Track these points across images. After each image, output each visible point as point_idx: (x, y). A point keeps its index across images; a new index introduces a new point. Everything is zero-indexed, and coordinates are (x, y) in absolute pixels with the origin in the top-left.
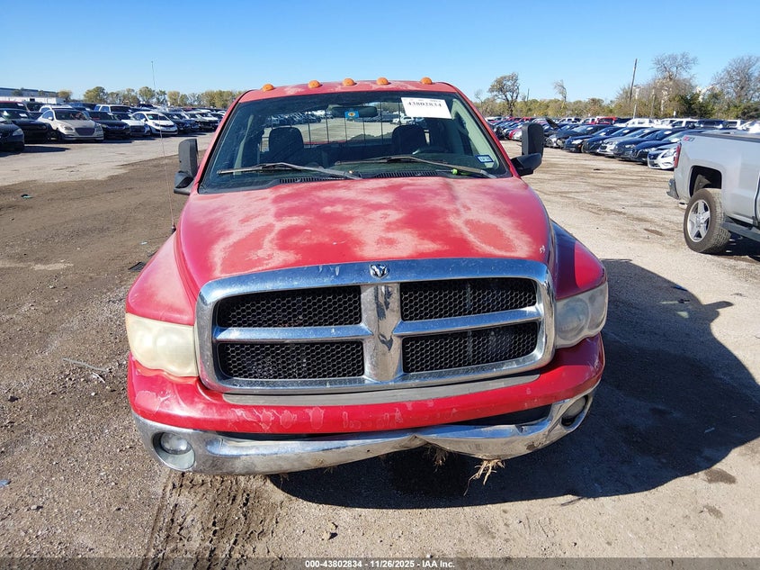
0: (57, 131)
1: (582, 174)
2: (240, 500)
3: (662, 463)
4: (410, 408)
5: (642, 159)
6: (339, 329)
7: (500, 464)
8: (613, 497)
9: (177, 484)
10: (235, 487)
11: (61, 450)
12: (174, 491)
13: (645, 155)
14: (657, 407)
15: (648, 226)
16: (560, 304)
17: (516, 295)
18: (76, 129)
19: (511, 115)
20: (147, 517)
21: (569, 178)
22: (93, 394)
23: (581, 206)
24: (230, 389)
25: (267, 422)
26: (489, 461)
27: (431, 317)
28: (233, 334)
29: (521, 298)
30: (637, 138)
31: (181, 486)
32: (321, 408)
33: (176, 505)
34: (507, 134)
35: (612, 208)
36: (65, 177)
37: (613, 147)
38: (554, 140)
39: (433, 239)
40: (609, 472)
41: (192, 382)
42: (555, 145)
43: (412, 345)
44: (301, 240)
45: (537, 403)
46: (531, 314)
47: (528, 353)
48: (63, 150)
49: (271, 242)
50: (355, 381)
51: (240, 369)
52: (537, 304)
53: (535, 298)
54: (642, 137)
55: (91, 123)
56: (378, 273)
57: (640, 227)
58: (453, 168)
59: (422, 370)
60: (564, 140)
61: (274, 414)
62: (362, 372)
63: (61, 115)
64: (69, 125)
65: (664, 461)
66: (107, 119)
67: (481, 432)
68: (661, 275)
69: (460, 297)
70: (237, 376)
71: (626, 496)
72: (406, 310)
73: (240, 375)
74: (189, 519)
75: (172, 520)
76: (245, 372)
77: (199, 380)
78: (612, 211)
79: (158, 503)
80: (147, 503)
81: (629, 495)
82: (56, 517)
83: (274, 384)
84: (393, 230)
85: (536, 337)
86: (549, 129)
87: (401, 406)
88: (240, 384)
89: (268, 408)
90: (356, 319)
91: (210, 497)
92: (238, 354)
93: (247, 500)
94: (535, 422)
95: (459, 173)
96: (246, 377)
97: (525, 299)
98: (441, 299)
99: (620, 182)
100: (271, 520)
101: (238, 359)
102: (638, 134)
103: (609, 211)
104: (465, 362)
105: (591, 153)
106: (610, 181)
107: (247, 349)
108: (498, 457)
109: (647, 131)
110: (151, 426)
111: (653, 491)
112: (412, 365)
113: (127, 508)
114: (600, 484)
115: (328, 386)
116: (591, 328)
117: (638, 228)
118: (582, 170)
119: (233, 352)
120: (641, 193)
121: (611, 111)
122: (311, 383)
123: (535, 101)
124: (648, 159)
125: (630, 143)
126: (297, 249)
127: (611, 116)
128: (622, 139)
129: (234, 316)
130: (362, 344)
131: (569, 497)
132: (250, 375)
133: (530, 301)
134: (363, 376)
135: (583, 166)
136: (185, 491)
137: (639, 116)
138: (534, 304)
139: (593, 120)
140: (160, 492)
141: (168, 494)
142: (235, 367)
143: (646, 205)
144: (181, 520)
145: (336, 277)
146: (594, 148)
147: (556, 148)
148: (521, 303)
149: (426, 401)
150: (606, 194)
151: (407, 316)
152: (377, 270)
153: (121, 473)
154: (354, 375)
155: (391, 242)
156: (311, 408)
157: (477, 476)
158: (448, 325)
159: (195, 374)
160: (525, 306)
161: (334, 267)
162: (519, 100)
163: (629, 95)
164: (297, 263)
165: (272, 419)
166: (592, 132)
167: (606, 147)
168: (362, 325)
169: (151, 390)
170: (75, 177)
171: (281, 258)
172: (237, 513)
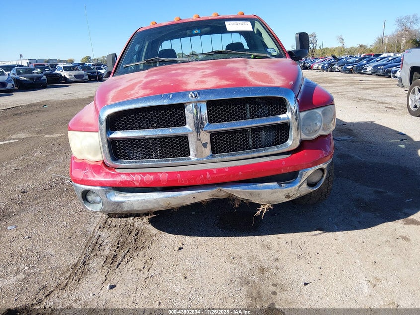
0: (64, 77)
1: (352, 83)
2: (134, 233)
3: (377, 216)
4: (215, 172)
5: (387, 74)
6: (174, 129)
7: (270, 206)
8: (344, 232)
9: (102, 227)
10: (132, 228)
11: (44, 213)
12: (100, 230)
13: (389, 71)
14: (378, 189)
15: (387, 105)
16: (303, 114)
17: (275, 108)
18: (74, 76)
19: (313, 57)
20: (84, 241)
21: (343, 85)
22: (65, 189)
23: (349, 98)
24: (119, 165)
25: (137, 181)
26: (265, 205)
27: (225, 121)
28: (118, 135)
29: (277, 109)
30: (385, 62)
31: (104, 228)
32: (166, 173)
33: (100, 236)
34: (309, 66)
35: (367, 98)
36: (67, 97)
37: (370, 68)
38: (336, 67)
39: (227, 79)
40: (343, 220)
41: (100, 164)
42: (337, 70)
43: (216, 138)
44: (155, 85)
45: (289, 169)
46: (284, 119)
47: (284, 142)
48: (68, 86)
49: (139, 87)
50: (185, 159)
51: (124, 155)
52: (287, 113)
53: (286, 109)
54: (388, 62)
55: (82, 72)
56: (194, 96)
57: (381, 106)
58: (251, 55)
59: (222, 152)
60: (342, 67)
61: (141, 176)
62: (189, 154)
63: (66, 69)
64: (71, 74)
65: (378, 215)
66: (90, 70)
67: (257, 186)
68: (391, 128)
69: (241, 109)
70: (122, 159)
71: (352, 231)
72: (211, 117)
73: (124, 158)
74: (105, 242)
75: (97, 243)
76: (127, 156)
77: (104, 162)
78: (367, 100)
79: (91, 235)
80: (85, 235)
81: (354, 231)
82: (37, 241)
83: (142, 162)
84: (205, 77)
85: (288, 133)
86: (334, 61)
87: (211, 171)
88: (124, 163)
89: (138, 174)
90: (183, 123)
91: (118, 232)
92: (122, 146)
93: (137, 233)
94: (290, 181)
95: (255, 57)
96: (127, 159)
97: (280, 110)
98: (230, 110)
99: (373, 86)
100: (149, 242)
101: (122, 149)
102: (385, 60)
103: (365, 100)
104: (247, 147)
105: (359, 73)
106: (368, 86)
107: (126, 143)
108: (269, 202)
109: (390, 58)
110: (80, 187)
111: (369, 229)
112: (217, 150)
113: (74, 237)
114: (337, 226)
115: (170, 162)
116: (323, 130)
117: (381, 107)
118: (352, 81)
119: (119, 145)
120: (385, 90)
121: (371, 51)
122: (162, 161)
123: (327, 49)
124: (391, 74)
125: (381, 65)
126: (151, 88)
127: (371, 53)
128: (376, 64)
129: (118, 125)
130: (187, 137)
131: (318, 232)
132: (129, 157)
133: (283, 111)
134: (190, 157)
135: (353, 80)
136: (105, 230)
137: (388, 52)
138: (285, 113)
139: (360, 56)
140: (93, 230)
141: (96, 231)
142: (121, 153)
143: (388, 96)
144: (101, 242)
145: (171, 99)
146: (360, 70)
147: (338, 71)
148: (277, 112)
149: (224, 168)
150: (364, 92)
151: (211, 121)
152: (193, 94)
153: (74, 222)
154: (185, 156)
155: (203, 82)
156: (161, 173)
157: (258, 213)
158: (235, 125)
159: (101, 159)
160: (280, 114)
161: (170, 94)
162: (317, 48)
163: (381, 41)
164: (151, 94)
165: (140, 179)
166: (359, 61)
167: (367, 69)
168: (187, 126)
169: (79, 168)
170: (72, 97)
171: (142, 93)
172: (131, 239)
